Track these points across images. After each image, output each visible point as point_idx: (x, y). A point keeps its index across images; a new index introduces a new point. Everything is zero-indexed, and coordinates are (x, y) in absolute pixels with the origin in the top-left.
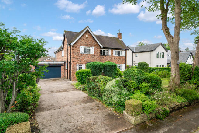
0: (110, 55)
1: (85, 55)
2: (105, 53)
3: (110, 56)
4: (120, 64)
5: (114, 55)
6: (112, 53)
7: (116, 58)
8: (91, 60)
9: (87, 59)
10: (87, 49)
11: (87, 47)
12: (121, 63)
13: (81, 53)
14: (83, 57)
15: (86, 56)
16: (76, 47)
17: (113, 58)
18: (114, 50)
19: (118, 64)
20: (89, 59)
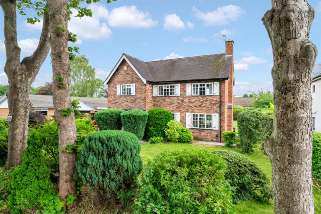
0: (179, 95)
1: (122, 97)
2: (169, 92)
3: (178, 97)
4: (205, 114)
5: (187, 95)
6: (183, 90)
7: (193, 100)
8: (131, 105)
9: (126, 103)
10: (126, 88)
11: (126, 85)
12: (206, 112)
13: (117, 95)
14: (120, 101)
15: (124, 99)
16: (112, 87)
17: (186, 100)
18: (188, 85)
19: (199, 114)
20: (128, 104)
